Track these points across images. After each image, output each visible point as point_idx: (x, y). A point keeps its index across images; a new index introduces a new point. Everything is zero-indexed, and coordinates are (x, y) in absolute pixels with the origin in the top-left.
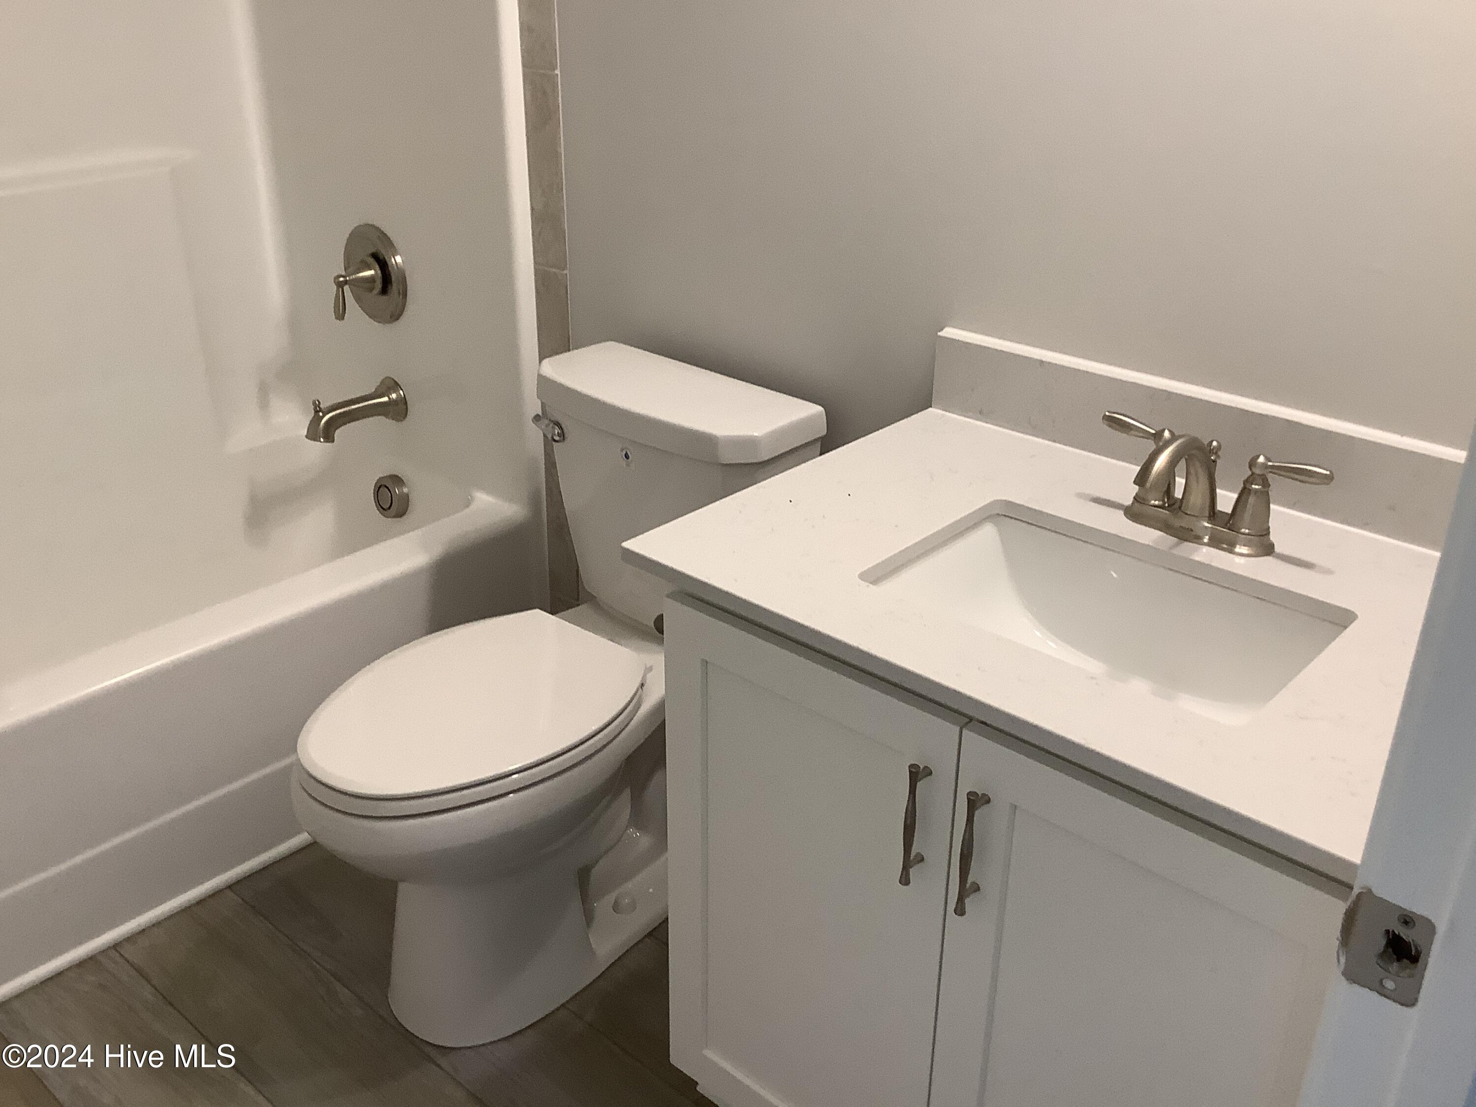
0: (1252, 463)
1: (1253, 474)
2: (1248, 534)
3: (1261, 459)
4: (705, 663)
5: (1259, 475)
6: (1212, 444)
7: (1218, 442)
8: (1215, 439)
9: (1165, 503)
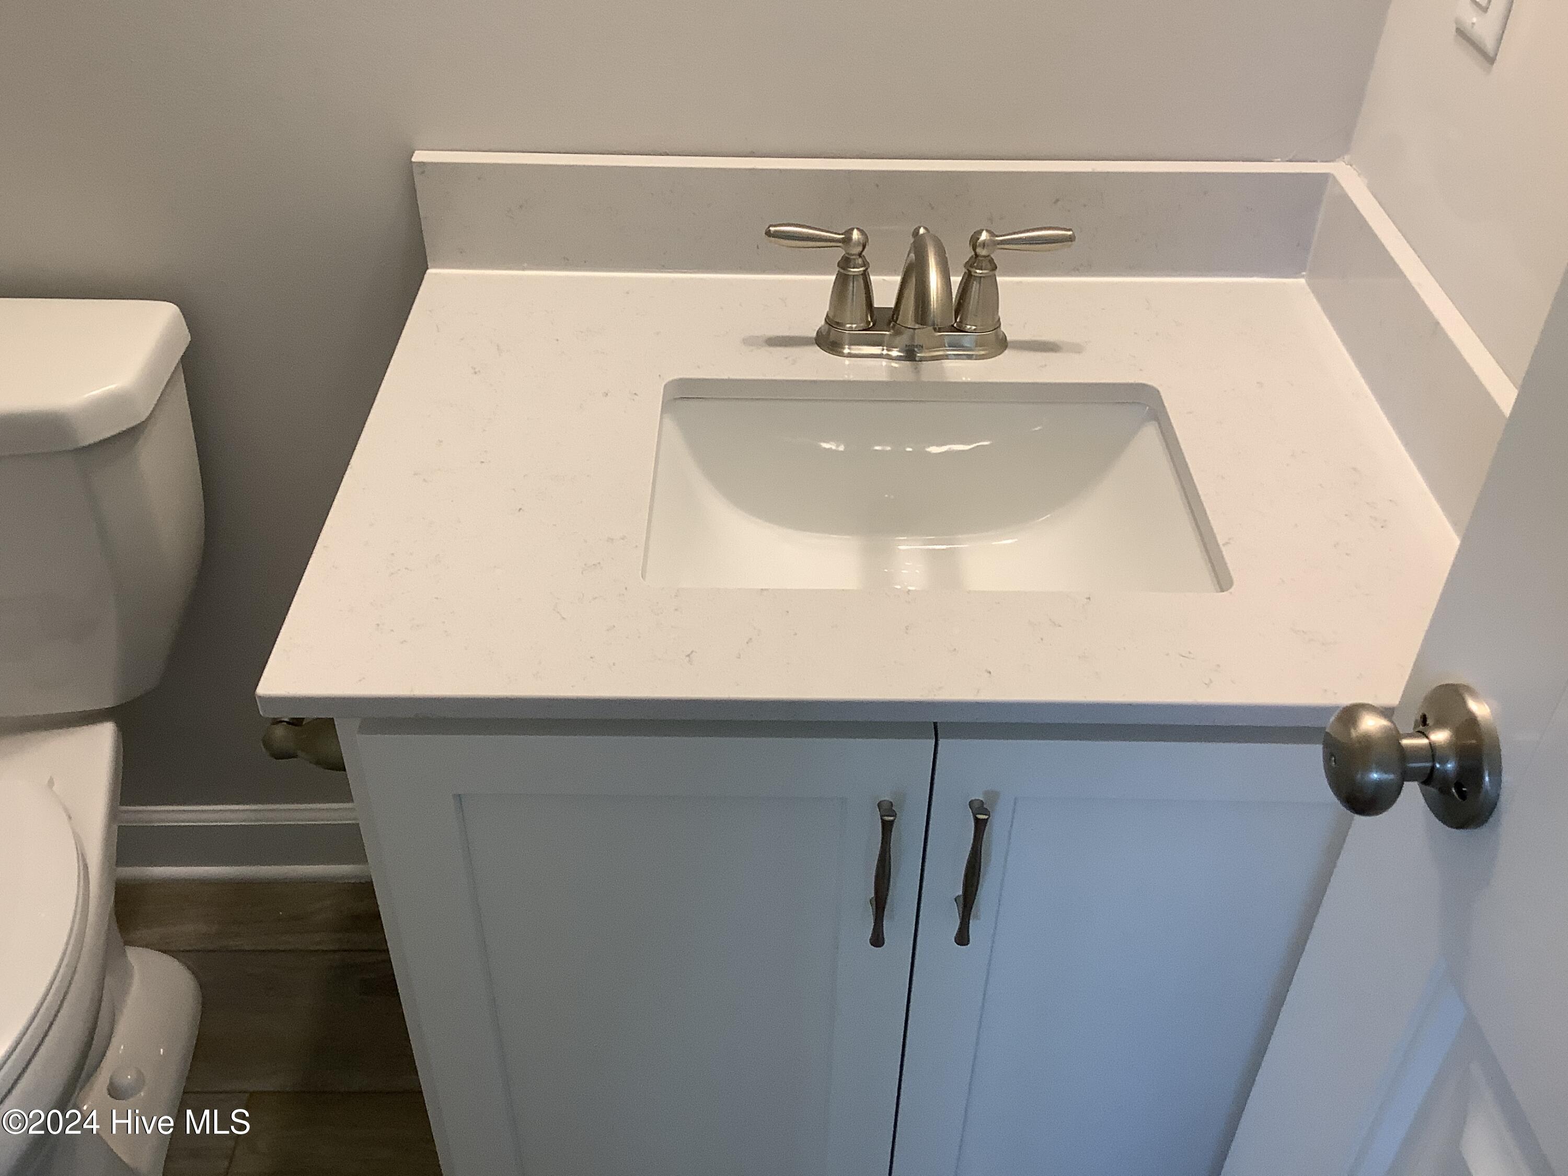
0: (974, 242)
1: (977, 255)
2: (975, 331)
3: (984, 236)
4: (459, 798)
5: (985, 257)
6: (919, 231)
7: (925, 228)
8: (922, 224)
9: (869, 323)
